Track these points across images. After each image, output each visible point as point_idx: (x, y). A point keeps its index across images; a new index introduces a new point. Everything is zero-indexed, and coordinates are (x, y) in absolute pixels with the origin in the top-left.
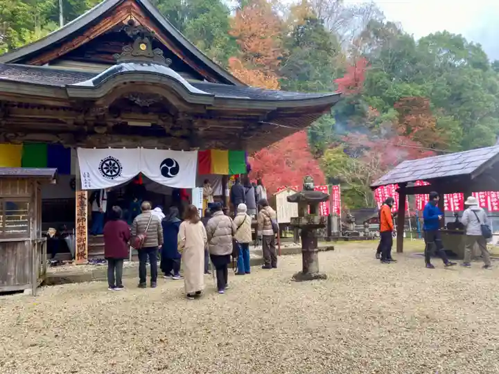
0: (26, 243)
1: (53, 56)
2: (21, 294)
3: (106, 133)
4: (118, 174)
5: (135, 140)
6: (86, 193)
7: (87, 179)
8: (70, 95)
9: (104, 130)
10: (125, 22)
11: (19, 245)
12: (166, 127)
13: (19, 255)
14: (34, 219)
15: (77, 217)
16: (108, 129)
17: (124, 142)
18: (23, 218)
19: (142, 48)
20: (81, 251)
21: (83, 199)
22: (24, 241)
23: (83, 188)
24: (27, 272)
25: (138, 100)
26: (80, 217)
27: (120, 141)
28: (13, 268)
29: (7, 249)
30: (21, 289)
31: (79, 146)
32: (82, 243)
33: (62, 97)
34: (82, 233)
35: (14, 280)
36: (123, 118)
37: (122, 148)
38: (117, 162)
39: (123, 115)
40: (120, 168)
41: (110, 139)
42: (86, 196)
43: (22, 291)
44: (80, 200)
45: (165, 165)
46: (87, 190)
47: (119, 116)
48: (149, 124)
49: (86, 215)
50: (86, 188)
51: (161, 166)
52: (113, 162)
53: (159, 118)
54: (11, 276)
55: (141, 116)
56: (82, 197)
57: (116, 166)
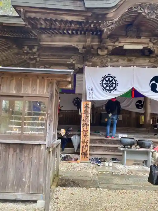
0: (42, 147)
2: (34, 205)
3: (107, 54)
4: (115, 88)
5: (129, 60)
6: (90, 103)
7: (91, 92)
8: (87, 6)
9: (106, 52)
11: (36, 148)
12: (155, 49)
13: (35, 161)
14: (51, 121)
15: (82, 122)
16: (108, 52)
17: (121, 62)
18: (42, 119)
20: (84, 151)
21: (87, 108)
22: (40, 145)
23: (88, 99)
24: (41, 180)
25: (146, 11)
26: (85, 123)
27: (118, 61)
28: (28, 174)
29: (23, 152)
30: (34, 199)
31: (86, 65)
32: (85, 144)
33: (80, 9)
34: (85, 136)
35: (29, 187)
36: (120, 43)
37: (119, 67)
38: (114, 78)
39: (121, 40)
40: (116, 84)
41: (109, 59)
42: (90, 106)
43: (35, 202)
44: (85, 108)
45: (154, 82)
46: (90, 101)
47: (117, 41)
48: (140, 47)
49: (89, 121)
50: (90, 99)
51: (150, 82)
52: (111, 79)
53: (150, 41)
54: (25, 182)
55: (135, 40)
56: (86, 106)
57: (113, 81)
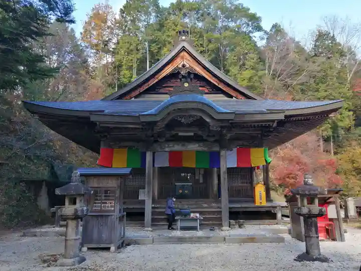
0: (113, 217)
1: (137, 92)
3: (165, 141)
5: (183, 145)
8: (142, 121)
9: (164, 139)
10: (180, 66)
12: (204, 135)
16: (166, 139)
19: (185, 85)
22: (112, 215)
25: (183, 120)
30: (109, 246)
31: (148, 151)
36: (176, 131)
39: (175, 129)
41: (167, 145)
47: (173, 130)
48: (192, 134)
53: (199, 130)
